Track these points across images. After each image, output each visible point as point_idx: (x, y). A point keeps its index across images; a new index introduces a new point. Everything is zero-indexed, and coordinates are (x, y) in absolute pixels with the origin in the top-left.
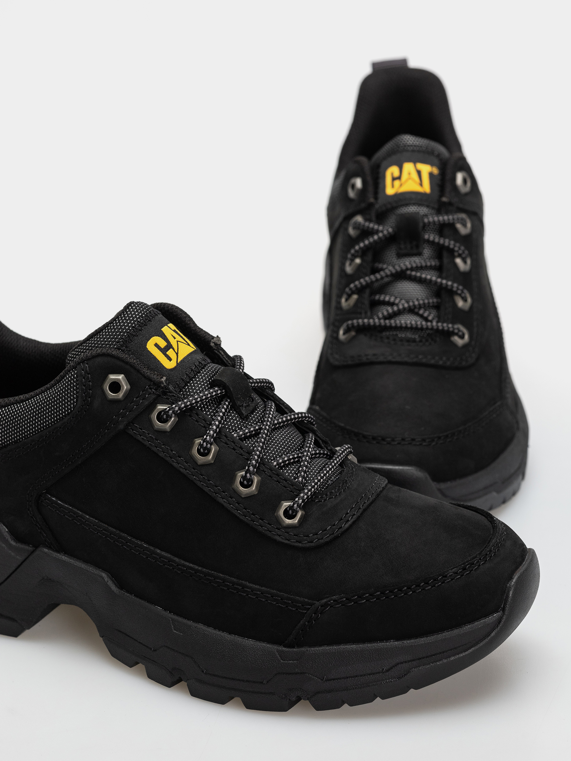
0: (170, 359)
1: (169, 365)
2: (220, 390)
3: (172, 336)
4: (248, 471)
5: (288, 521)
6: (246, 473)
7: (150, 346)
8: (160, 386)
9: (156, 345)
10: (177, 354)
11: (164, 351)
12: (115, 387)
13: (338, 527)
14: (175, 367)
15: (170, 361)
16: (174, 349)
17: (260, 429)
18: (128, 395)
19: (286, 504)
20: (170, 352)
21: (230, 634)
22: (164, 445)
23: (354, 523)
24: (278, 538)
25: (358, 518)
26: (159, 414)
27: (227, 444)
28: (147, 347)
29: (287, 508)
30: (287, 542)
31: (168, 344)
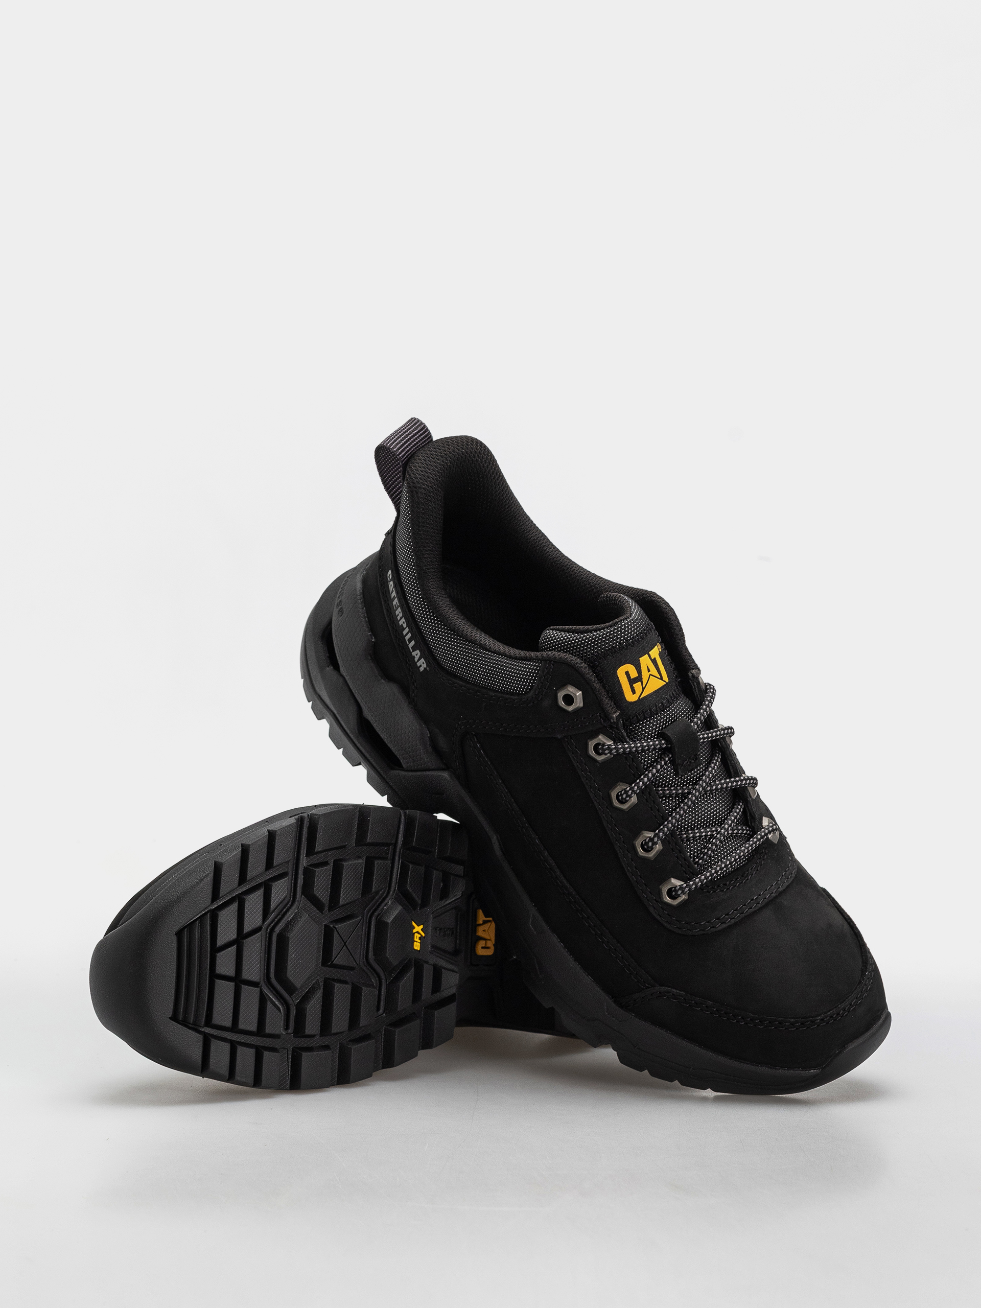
0: (634, 692)
1: (630, 697)
2: (666, 744)
3: (648, 668)
4: (656, 835)
5: (668, 899)
6: (654, 836)
7: (621, 672)
8: (609, 720)
9: (627, 673)
10: (643, 689)
11: (632, 682)
12: (569, 699)
13: (712, 926)
14: (635, 702)
15: (633, 694)
16: (642, 683)
17: (689, 793)
18: (577, 711)
19: (676, 882)
20: (638, 686)
21: (575, 960)
22: (590, 772)
23: (729, 927)
24: (651, 910)
25: (736, 924)
26: (598, 744)
27: (647, 802)
28: (618, 671)
29: (672, 888)
30: (658, 917)
31: (639, 676)
